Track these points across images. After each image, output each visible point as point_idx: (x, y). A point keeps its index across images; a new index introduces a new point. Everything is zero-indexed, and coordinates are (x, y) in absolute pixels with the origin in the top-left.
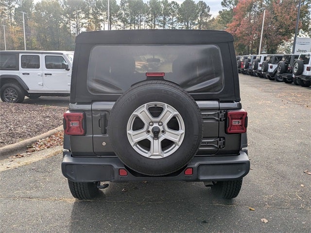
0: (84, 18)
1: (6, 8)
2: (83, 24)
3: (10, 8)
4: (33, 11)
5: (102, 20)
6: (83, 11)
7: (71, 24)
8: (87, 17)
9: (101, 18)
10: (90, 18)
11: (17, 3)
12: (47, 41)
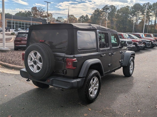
0: (141, 15)
1: (105, 13)
2: (140, 18)
3: (106, 13)
4: (116, 13)
5: (151, 15)
6: (141, 11)
7: (134, 18)
8: (143, 14)
9: (151, 14)
10: (144, 15)
11: (109, 11)
12: (120, 27)
